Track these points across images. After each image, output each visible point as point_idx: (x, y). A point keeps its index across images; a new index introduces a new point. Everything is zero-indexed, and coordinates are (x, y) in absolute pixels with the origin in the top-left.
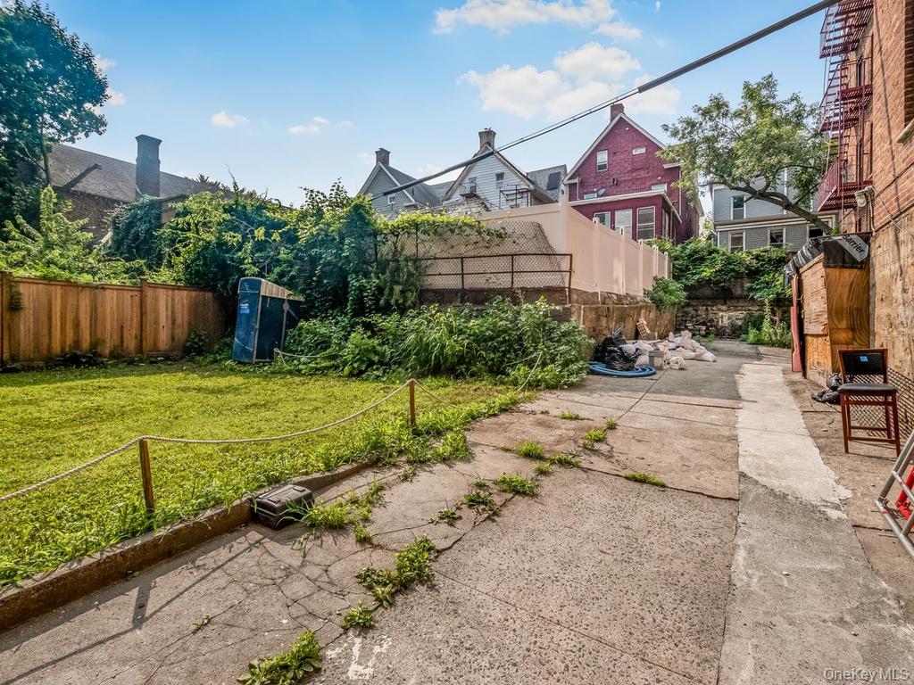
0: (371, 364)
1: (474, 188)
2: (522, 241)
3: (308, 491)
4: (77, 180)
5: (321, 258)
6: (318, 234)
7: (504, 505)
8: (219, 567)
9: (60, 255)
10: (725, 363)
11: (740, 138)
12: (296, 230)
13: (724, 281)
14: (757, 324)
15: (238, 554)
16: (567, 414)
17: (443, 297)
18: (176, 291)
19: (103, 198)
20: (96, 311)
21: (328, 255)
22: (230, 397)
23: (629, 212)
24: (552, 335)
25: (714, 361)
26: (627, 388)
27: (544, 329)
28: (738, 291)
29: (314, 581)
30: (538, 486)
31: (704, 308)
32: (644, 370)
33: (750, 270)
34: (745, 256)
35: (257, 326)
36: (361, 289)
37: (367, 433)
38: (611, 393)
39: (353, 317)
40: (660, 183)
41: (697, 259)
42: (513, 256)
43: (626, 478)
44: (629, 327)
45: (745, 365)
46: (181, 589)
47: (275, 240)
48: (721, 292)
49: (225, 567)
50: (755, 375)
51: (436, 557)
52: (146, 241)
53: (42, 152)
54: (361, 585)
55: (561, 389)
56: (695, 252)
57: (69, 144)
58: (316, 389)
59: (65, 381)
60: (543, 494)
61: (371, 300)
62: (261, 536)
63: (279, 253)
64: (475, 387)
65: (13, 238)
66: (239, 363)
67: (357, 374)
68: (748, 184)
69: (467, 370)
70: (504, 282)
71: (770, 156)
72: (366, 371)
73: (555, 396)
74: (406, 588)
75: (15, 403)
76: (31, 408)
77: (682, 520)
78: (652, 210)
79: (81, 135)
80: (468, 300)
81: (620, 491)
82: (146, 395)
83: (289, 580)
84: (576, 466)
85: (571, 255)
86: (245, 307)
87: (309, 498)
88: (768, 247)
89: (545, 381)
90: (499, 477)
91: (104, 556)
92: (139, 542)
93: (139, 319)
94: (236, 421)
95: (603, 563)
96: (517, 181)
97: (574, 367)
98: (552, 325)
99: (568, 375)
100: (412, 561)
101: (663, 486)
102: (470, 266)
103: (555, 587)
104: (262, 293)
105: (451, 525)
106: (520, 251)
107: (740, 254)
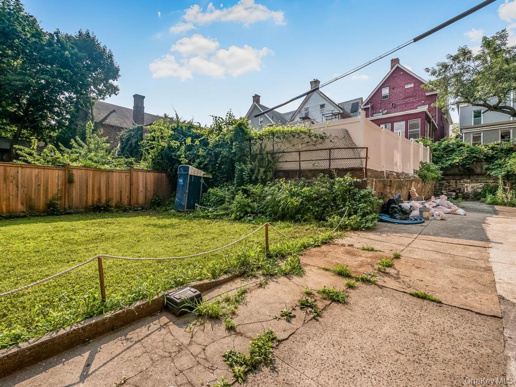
0: (246, 213)
1: (307, 114)
2: (336, 140)
3: (198, 292)
4: (106, 118)
5: (221, 154)
6: (219, 140)
7: (324, 309)
8: (139, 341)
9: (94, 155)
10: (472, 216)
11: (479, 73)
12: (207, 139)
13: (469, 164)
14: (493, 191)
15: (152, 333)
16: (365, 247)
17: (289, 175)
18: (148, 173)
19: (118, 127)
20: (109, 184)
21: (225, 152)
22: (169, 230)
23: (403, 123)
24: (355, 197)
25: (465, 215)
26: (405, 231)
27: (349, 194)
28: (478, 171)
29: (195, 357)
30: (347, 296)
31: (455, 181)
32: (416, 220)
33: (487, 157)
34: (483, 147)
35: (187, 191)
36: (242, 170)
37: (239, 256)
38: (394, 234)
39: (237, 186)
40: (424, 104)
41: (449, 151)
42: (330, 149)
43: (411, 294)
44: (404, 192)
45: (487, 218)
46: (114, 355)
47: (196, 145)
48: (467, 171)
49: (143, 341)
50: (497, 224)
51: (277, 346)
52: (135, 147)
53: (91, 105)
54: (225, 363)
55: (360, 231)
56: (448, 146)
57: (102, 101)
58: (215, 227)
59: (92, 219)
60: (351, 302)
61: (247, 177)
62: (168, 321)
63: (199, 152)
64: (307, 228)
65: (74, 148)
66: (178, 211)
67: (239, 219)
68: (485, 102)
69: (302, 217)
70: (324, 165)
71: (502, 82)
72: (243, 217)
73: (356, 235)
74: (255, 369)
75: (65, 230)
76: (71, 233)
77: (458, 331)
78: (419, 121)
79: (107, 96)
80: (303, 176)
81: (407, 304)
82: (128, 228)
83: (179, 355)
84: (374, 283)
85: (367, 148)
86: (181, 181)
87: (199, 297)
88: (499, 142)
89: (351, 225)
90: (321, 289)
91: (72, 329)
92: (94, 321)
93: (129, 188)
94: (169, 244)
95: (399, 362)
96: (332, 108)
97: (370, 217)
98: (355, 191)
99: (366, 222)
100: (260, 347)
101: (440, 302)
102: (304, 156)
103: (363, 379)
104: (189, 174)
105: (289, 321)
106: (334, 146)
107: (480, 146)
